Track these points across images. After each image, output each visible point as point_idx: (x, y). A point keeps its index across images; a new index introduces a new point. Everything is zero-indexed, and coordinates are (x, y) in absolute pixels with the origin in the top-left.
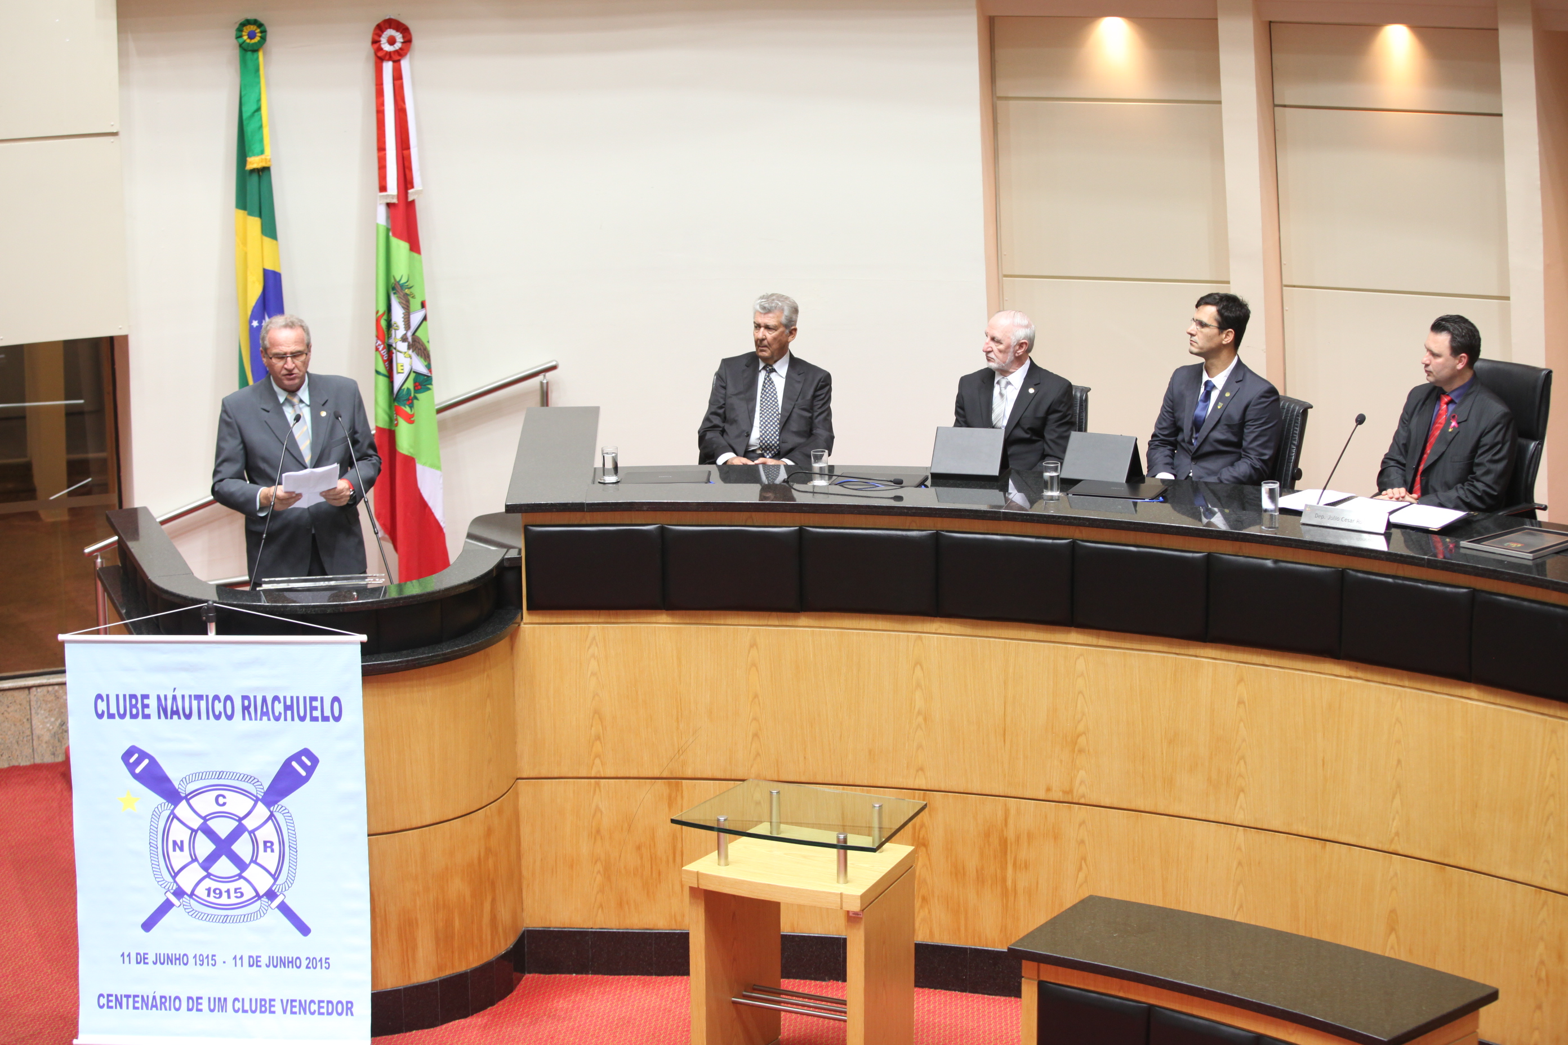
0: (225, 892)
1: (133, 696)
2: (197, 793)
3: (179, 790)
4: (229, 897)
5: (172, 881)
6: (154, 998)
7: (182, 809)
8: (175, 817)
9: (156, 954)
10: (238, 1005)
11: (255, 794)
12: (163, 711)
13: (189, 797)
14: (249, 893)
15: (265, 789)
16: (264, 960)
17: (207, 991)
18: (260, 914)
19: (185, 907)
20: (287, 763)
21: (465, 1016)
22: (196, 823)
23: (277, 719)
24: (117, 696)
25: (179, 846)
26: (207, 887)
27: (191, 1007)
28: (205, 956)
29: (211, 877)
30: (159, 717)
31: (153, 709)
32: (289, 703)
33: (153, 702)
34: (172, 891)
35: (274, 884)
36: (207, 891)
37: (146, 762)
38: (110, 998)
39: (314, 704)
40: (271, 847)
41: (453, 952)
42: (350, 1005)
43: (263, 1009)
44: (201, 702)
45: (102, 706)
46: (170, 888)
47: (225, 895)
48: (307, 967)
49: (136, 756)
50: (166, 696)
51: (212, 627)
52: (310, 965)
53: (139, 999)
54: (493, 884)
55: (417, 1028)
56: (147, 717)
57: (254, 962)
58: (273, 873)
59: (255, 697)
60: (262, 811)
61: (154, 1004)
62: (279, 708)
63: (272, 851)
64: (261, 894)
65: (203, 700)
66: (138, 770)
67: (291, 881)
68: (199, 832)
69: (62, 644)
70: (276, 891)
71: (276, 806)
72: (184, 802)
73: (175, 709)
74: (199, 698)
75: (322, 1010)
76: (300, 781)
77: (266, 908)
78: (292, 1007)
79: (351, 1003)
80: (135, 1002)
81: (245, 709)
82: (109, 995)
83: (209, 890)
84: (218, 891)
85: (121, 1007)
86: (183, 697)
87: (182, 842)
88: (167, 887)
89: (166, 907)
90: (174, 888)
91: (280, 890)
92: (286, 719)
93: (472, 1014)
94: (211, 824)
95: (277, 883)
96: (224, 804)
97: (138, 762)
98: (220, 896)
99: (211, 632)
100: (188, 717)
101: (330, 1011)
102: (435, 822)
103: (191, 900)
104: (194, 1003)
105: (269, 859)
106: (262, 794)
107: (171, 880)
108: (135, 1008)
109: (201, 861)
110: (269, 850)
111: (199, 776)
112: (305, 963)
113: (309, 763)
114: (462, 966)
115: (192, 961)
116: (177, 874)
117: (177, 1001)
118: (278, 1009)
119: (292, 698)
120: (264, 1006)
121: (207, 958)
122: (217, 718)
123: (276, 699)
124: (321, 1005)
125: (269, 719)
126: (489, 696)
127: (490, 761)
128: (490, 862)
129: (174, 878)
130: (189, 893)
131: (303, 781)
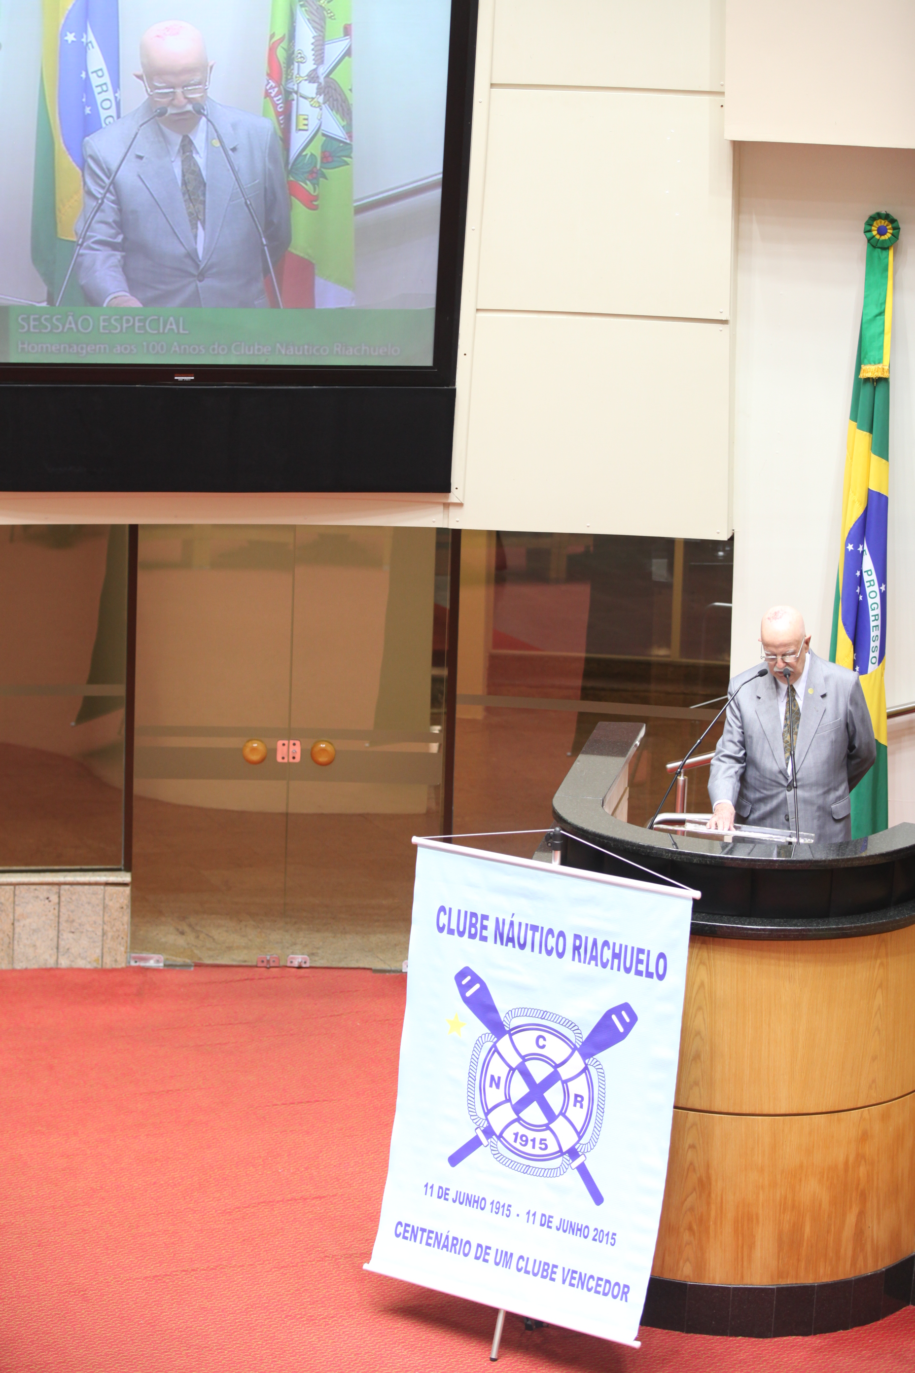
0: (531, 1140)
1: (474, 915)
2: (520, 1029)
3: (504, 1023)
4: (534, 1147)
5: (484, 1118)
6: (447, 1237)
7: (504, 1044)
8: (497, 1051)
9: (457, 1192)
10: (522, 1264)
11: (574, 1042)
12: (499, 935)
13: (512, 1032)
14: (553, 1148)
15: (584, 1039)
16: (555, 1222)
17: (498, 1243)
18: (559, 1172)
19: (492, 1148)
20: (607, 1016)
21: (806, 1334)
22: (515, 1061)
23: (604, 965)
24: (459, 911)
25: (495, 1082)
26: (516, 1132)
27: (478, 1255)
28: (502, 1204)
29: (521, 1121)
30: (495, 942)
32: (617, 951)
33: (491, 924)
34: (482, 1129)
35: (578, 1142)
36: (514, 1136)
37: (477, 986)
38: (407, 1228)
39: (641, 956)
40: (581, 1102)
41: (798, 1260)
42: (626, 1290)
43: (545, 1274)
44: (536, 933)
45: (444, 919)
46: (481, 1125)
47: (530, 1143)
48: (594, 1239)
49: (469, 978)
50: (504, 920)
51: (558, 855)
52: (597, 1237)
53: (433, 1236)
54: (863, 1197)
55: (744, 1335)
56: (484, 939)
57: (546, 1222)
58: (579, 1130)
59: (587, 938)
60: (577, 1062)
61: (446, 1244)
62: (608, 954)
63: (581, 1107)
64: (564, 1150)
65: (538, 931)
66: (469, 994)
67: (594, 1141)
68: (517, 1071)
69: (415, 847)
70: (579, 1150)
71: (592, 1059)
72: (507, 1036)
73: (511, 936)
74: (535, 928)
75: (599, 1289)
77: (567, 1166)
78: (573, 1278)
79: (628, 1287)
80: (429, 1237)
81: (576, 949)
82: (407, 1225)
84: (524, 1138)
85: (415, 1241)
86: (520, 924)
87: (499, 1078)
88: (478, 1124)
89: (473, 1145)
90: (485, 1126)
91: (582, 1151)
92: (612, 968)
93: (815, 1334)
94: (530, 1065)
95: (580, 1142)
96: (543, 1047)
97: (470, 985)
98: (525, 1145)
99: (555, 861)
100: (522, 946)
101: (606, 1291)
102: (791, 1112)
103: (499, 1142)
104: (483, 1252)
105: (577, 1115)
106: (581, 1044)
107: (483, 1116)
108: (428, 1244)
109: (514, 1102)
110: (578, 1105)
111: (524, 1011)
112: (592, 1234)
113: (628, 1020)
114: (807, 1278)
115: (488, 1206)
116: (490, 1111)
117: (467, 1246)
118: (558, 1276)
119: (621, 945)
120: (547, 1271)
121: (503, 1206)
122: (549, 953)
123: (606, 943)
124: (600, 1282)
125: (597, 965)
126: (880, 986)
127: (874, 1058)
128: (862, 1171)
129: (486, 1114)
130: (498, 1134)
131: (621, 1037)
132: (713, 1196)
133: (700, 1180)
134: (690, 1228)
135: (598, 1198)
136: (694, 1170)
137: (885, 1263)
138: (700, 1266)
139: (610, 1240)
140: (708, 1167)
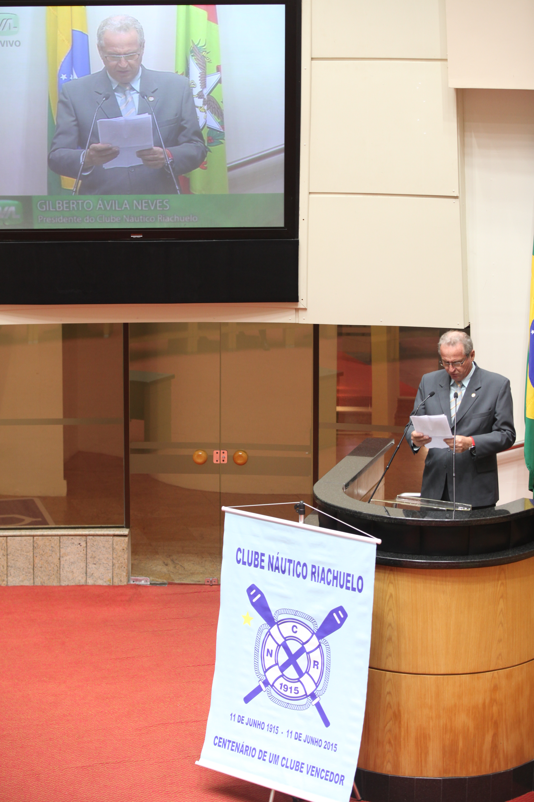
0: (290, 688)
1: (257, 553)
2: (283, 621)
3: (274, 618)
4: (291, 692)
5: (264, 675)
6: (243, 746)
7: (274, 630)
8: (270, 634)
9: (249, 718)
10: (284, 762)
11: (313, 629)
12: (271, 565)
13: (279, 623)
14: (302, 693)
15: (318, 627)
17: (271, 749)
18: (304, 707)
19: (268, 693)
20: (331, 614)
22: (280, 641)
23: (329, 584)
24: (249, 551)
25: (270, 653)
26: (281, 683)
27: (260, 757)
28: (273, 726)
29: (284, 677)
30: (269, 570)
31: (265, 564)
32: (335, 575)
33: (266, 559)
34: (263, 681)
35: (315, 689)
36: (280, 685)
37: (259, 596)
38: (221, 740)
40: (317, 665)
41: (456, 762)
43: (297, 768)
44: (291, 564)
45: (240, 556)
46: (262, 679)
47: (289, 690)
49: (254, 591)
50: (273, 556)
51: (302, 518)
52: (326, 747)
53: (235, 745)
54: (496, 725)
56: (262, 567)
57: (298, 737)
59: (319, 567)
60: (315, 641)
61: (242, 750)
62: (330, 577)
63: (317, 668)
64: (308, 694)
65: (292, 563)
66: (254, 600)
67: (324, 689)
68: (281, 647)
69: (224, 512)
70: (316, 694)
71: (323, 639)
73: (277, 566)
74: (290, 561)
75: (327, 777)
76: (338, 627)
77: (310, 704)
78: (312, 770)
79: (344, 777)
80: (233, 746)
81: (313, 573)
82: (221, 738)
83: (281, 684)
84: (286, 687)
85: (225, 748)
86: (282, 559)
87: (272, 651)
88: (260, 678)
89: (258, 690)
90: (264, 679)
91: (318, 695)
92: (333, 585)
94: (289, 643)
95: (317, 689)
96: (296, 632)
97: (255, 595)
98: (286, 691)
99: (301, 521)
100: (284, 572)
101: (331, 779)
102: (447, 673)
103: (272, 689)
104: (262, 755)
105: (315, 673)
106: (317, 630)
107: (263, 673)
108: (232, 750)
109: (280, 665)
111: (285, 611)
112: (324, 744)
113: (342, 616)
114: (462, 774)
115: (266, 727)
116: (267, 670)
117: (254, 751)
118: (305, 770)
119: (338, 572)
120: (298, 766)
121: (274, 727)
122: (298, 576)
123: (329, 570)
124: (328, 773)
125: (324, 583)
126: (502, 597)
127: (500, 641)
128: (495, 709)
129: (265, 672)
130: (271, 684)
131: (339, 626)
132: (402, 723)
133: (394, 713)
134: (390, 742)
135: (327, 723)
136: (391, 707)
137: (512, 765)
138: (396, 765)
139: (334, 748)
140: (399, 705)
